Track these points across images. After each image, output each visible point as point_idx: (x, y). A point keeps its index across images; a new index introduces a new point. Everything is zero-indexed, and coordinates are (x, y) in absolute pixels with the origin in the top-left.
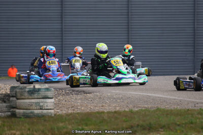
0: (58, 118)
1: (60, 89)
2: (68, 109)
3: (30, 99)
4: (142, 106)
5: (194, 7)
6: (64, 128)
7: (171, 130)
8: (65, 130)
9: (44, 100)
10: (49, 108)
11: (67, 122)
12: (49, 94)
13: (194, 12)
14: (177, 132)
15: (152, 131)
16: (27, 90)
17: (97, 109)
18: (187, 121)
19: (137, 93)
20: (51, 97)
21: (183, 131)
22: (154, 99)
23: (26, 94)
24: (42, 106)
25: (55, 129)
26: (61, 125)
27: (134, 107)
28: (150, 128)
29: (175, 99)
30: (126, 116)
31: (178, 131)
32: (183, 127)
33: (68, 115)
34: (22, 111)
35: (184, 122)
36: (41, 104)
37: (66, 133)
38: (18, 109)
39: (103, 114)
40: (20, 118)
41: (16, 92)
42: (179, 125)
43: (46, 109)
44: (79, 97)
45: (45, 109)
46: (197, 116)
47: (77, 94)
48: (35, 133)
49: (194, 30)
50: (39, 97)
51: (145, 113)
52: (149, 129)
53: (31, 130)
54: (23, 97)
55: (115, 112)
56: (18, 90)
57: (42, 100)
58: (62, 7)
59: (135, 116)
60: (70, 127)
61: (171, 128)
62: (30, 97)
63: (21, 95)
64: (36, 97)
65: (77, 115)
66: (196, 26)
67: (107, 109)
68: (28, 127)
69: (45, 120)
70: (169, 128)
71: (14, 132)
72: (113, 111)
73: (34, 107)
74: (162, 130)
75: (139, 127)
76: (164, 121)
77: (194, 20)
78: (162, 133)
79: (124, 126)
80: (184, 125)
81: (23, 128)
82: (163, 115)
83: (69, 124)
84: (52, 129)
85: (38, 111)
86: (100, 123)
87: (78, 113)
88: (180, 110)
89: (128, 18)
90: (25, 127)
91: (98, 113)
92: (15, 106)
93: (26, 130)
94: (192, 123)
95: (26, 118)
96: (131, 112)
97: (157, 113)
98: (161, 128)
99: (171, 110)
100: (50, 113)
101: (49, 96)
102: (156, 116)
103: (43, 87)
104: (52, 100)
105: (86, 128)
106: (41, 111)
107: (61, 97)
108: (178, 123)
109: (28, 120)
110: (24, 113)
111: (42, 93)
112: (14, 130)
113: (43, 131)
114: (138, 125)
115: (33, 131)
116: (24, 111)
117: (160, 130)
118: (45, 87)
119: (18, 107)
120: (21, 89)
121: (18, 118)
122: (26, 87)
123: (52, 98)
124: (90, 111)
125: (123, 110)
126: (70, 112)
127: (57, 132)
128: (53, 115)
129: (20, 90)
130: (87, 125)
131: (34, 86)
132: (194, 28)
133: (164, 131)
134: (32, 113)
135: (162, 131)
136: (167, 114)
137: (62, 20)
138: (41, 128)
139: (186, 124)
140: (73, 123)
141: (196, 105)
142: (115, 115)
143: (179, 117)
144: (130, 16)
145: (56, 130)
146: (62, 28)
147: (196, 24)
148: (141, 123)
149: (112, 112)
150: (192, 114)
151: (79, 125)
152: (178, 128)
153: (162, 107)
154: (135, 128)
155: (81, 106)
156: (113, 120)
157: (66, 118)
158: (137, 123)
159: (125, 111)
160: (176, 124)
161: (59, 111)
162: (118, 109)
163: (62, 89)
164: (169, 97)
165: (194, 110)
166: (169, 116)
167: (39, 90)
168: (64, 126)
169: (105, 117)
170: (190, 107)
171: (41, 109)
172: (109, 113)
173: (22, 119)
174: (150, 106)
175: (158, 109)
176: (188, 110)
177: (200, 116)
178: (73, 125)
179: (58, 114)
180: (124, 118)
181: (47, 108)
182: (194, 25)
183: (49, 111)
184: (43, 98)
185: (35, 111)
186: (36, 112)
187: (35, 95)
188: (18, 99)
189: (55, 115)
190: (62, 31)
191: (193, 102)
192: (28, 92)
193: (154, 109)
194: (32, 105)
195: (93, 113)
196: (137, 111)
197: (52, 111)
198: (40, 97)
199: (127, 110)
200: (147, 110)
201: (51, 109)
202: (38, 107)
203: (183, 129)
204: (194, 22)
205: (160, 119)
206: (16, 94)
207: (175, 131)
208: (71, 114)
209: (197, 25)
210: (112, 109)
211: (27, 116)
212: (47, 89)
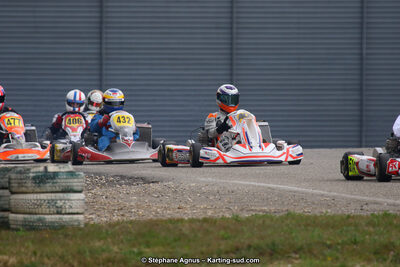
0: (91, 231)
1: (96, 174)
2: (112, 213)
3: (37, 193)
4: (258, 209)
5: (362, 13)
6: (103, 251)
7: (315, 256)
8: (105, 255)
9: (65, 195)
10: (75, 211)
11: (109, 240)
12: (75, 183)
13: (362, 23)
14: (325, 260)
15: (277, 259)
16: (31, 175)
17: (168, 214)
18: (345, 239)
19: (248, 183)
20: (79, 188)
21: (337, 259)
22: (281, 194)
23: (29, 184)
24: (61, 207)
25: (85, 252)
26: (98, 244)
27: (242, 210)
28: (273, 252)
29: (322, 195)
30: (225, 228)
31: (329, 259)
32: (337, 250)
33: (111, 225)
34: (20, 217)
35: (340, 241)
36: (60, 203)
37: (109, 260)
38: (12, 213)
39: (180, 224)
40: (18, 230)
41: (10, 179)
42: (329, 247)
43: (69, 214)
44: (133, 189)
45: (66, 214)
46: (366, 228)
47: (130, 184)
48: (46, 260)
49: (362, 59)
50: (54, 189)
51: (263, 222)
52: (271, 255)
53: (38, 255)
54: (24, 189)
55: (205, 220)
56: (13, 176)
57: (61, 195)
58: (101, 12)
59: (245, 229)
60: (115, 249)
61: (315, 252)
62: (38, 190)
63: (20, 185)
64: (49, 189)
65: (130, 226)
66: (364, 52)
67: (188, 214)
68: (32, 247)
69: (66, 236)
70: (310, 252)
71: (5, 257)
72: (201, 218)
73: (44, 209)
74: (297, 256)
75: (252, 249)
76: (300, 238)
77: (361, 38)
78: (296, 262)
79: (222, 247)
80: (339, 247)
81: (23, 250)
82: (300, 226)
83: (114, 244)
84: (79, 252)
85: (53, 216)
86: (175, 241)
87: (131, 222)
88: (333, 217)
89: (232, 33)
90: (27, 248)
91: (171, 221)
92: (7, 206)
93: (30, 254)
94: (355, 243)
95: (28, 230)
96: (236, 219)
97: (288, 222)
98: (296, 253)
99: (316, 217)
100: (77, 220)
101: (75, 188)
102: (285, 228)
103: (62, 170)
104: (81, 196)
105: (147, 250)
106: (58, 216)
107: (97, 191)
108: (328, 242)
109: (32, 234)
110: (25, 220)
111: (62, 182)
112: (5, 254)
113: (62, 257)
114: (249, 247)
115: (41, 256)
116: (26, 216)
117: (294, 255)
118: (67, 170)
119: (13, 209)
120: (20, 172)
121: (13, 229)
122: (29, 170)
123: (80, 192)
124: (155, 218)
125: (221, 214)
126: (115, 218)
127: (89, 259)
128: (82, 226)
129: (19, 176)
130: (148, 245)
131: (46, 168)
132: (361, 54)
133: (300, 258)
134: (40, 220)
135: (296, 259)
136: (307, 225)
137: (101, 38)
138: (59, 250)
139: (343, 244)
140: (122, 242)
141: (365, 207)
142: (205, 225)
143: (331, 230)
144: (235, 31)
145: (88, 253)
146: (101, 54)
147: (365, 46)
148: (256, 241)
149: (199, 221)
150: (356, 226)
151: (134, 246)
152: (327, 252)
153: (298, 211)
154: (244, 253)
155: (138, 207)
156: (200, 235)
157: (107, 231)
158: (247, 242)
159: (223, 218)
160: (324, 244)
161: (93, 216)
162: (210, 213)
163: (100, 174)
164: (310, 191)
165: (361, 217)
166: (309, 228)
167: (55, 175)
168: (104, 247)
169: (184, 229)
170: (352, 210)
171: (58, 213)
172: (191, 221)
173: (20, 233)
174: (273, 209)
175: (289, 215)
176: (349, 217)
177: (371, 229)
178: (121, 245)
179: (92, 222)
180: (222, 232)
181: (71, 211)
182: (361, 49)
183: (76, 217)
184: (63, 192)
185: (46, 216)
186: (49, 218)
187: (48, 185)
188: (13, 193)
189: (86, 225)
190: (101, 59)
191: (358, 201)
192: (34, 178)
193: (281, 214)
194: (41, 205)
195: (162, 221)
196: (247, 219)
197: (81, 217)
198: (58, 189)
199: (227, 215)
200: (267, 216)
201: (78, 214)
202: (53, 210)
203: (339, 255)
204: (361, 44)
205: (294, 234)
206: (9, 183)
207: (321, 257)
208: (118, 223)
209: (367, 49)
210: (198, 214)
211: (30, 227)
212: (72, 174)
